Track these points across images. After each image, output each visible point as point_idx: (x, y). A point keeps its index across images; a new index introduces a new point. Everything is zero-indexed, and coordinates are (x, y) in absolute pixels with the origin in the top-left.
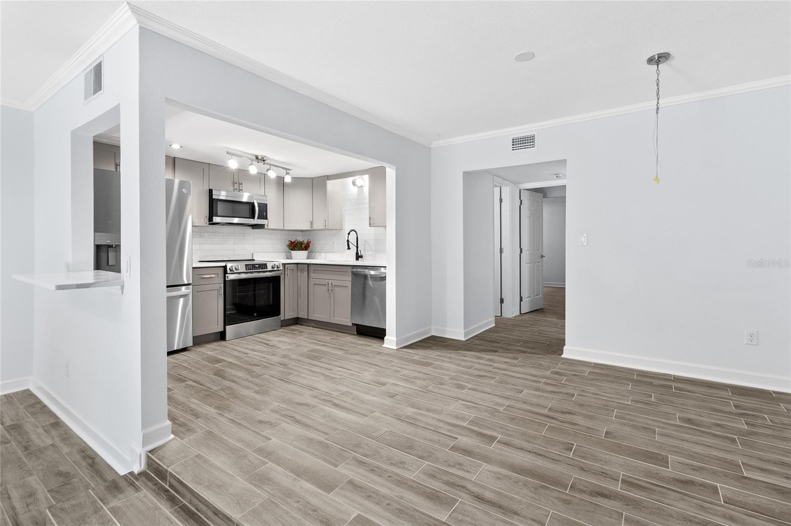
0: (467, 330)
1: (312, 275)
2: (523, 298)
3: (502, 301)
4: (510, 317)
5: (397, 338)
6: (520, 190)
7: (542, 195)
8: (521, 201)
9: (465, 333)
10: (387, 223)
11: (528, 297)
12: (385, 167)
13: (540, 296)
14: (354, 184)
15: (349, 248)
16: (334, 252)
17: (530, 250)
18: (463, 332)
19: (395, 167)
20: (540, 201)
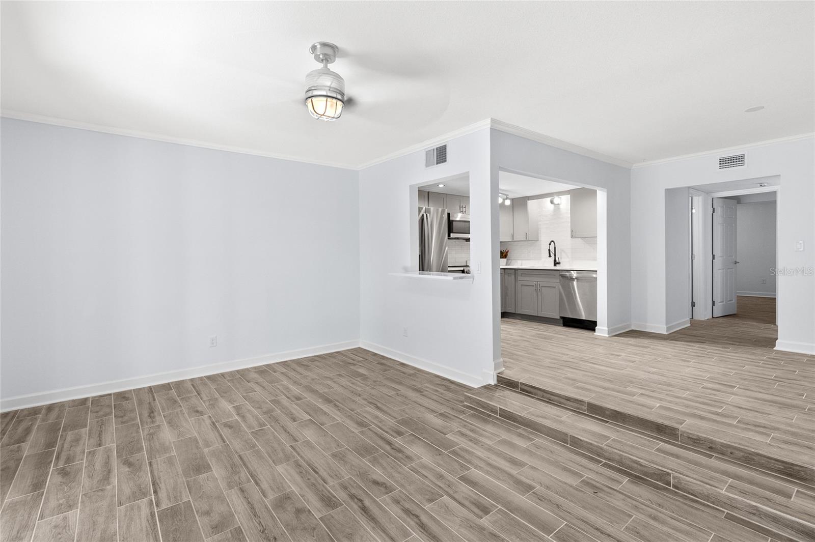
0: (669, 326)
1: (520, 278)
2: (716, 303)
3: (693, 305)
4: (703, 319)
5: (608, 328)
6: (713, 199)
7: (736, 201)
8: (714, 210)
9: (667, 328)
10: (598, 234)
11: (720, 302)
12: (596, 190)
13: (733, 301)
14: (552, 202)
15: (550, 256)
16: (530, 260)
17: (723, 256)
18: (666, 327)
19: (606, 190)
20: (734, 207)
